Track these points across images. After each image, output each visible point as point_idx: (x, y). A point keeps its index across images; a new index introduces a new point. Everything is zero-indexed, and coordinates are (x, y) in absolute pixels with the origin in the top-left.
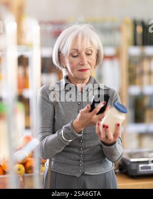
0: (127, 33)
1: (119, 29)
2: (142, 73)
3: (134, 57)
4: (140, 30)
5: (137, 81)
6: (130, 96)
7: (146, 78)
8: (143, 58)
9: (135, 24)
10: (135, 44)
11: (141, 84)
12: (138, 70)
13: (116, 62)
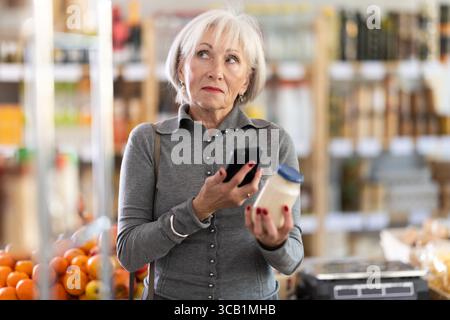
0: (328, 36)
1: (311, 28)
2: (356, 114)
3: (341, 82)
4: (352, 29)
5: (347, 129)
6: (332, 159)
7: (363, 125)
8: (358, 84)
9: (343, 18)
10: (343, 57)
11: (354, 136)
12: (348, 108)
13: (304, 93)
